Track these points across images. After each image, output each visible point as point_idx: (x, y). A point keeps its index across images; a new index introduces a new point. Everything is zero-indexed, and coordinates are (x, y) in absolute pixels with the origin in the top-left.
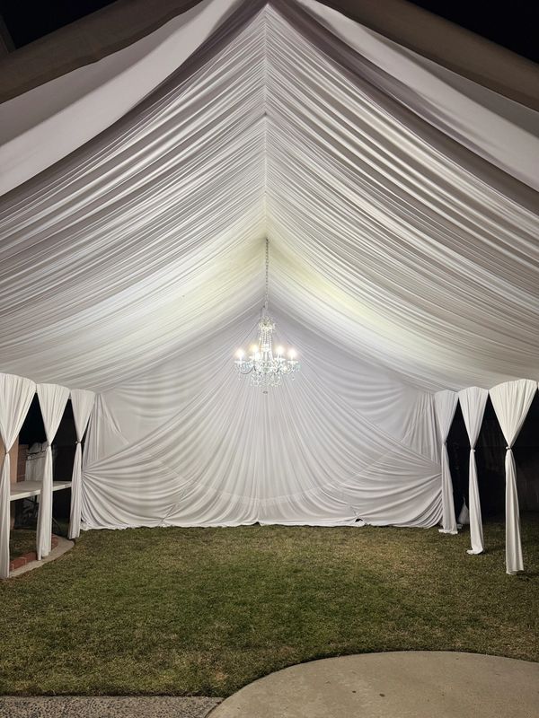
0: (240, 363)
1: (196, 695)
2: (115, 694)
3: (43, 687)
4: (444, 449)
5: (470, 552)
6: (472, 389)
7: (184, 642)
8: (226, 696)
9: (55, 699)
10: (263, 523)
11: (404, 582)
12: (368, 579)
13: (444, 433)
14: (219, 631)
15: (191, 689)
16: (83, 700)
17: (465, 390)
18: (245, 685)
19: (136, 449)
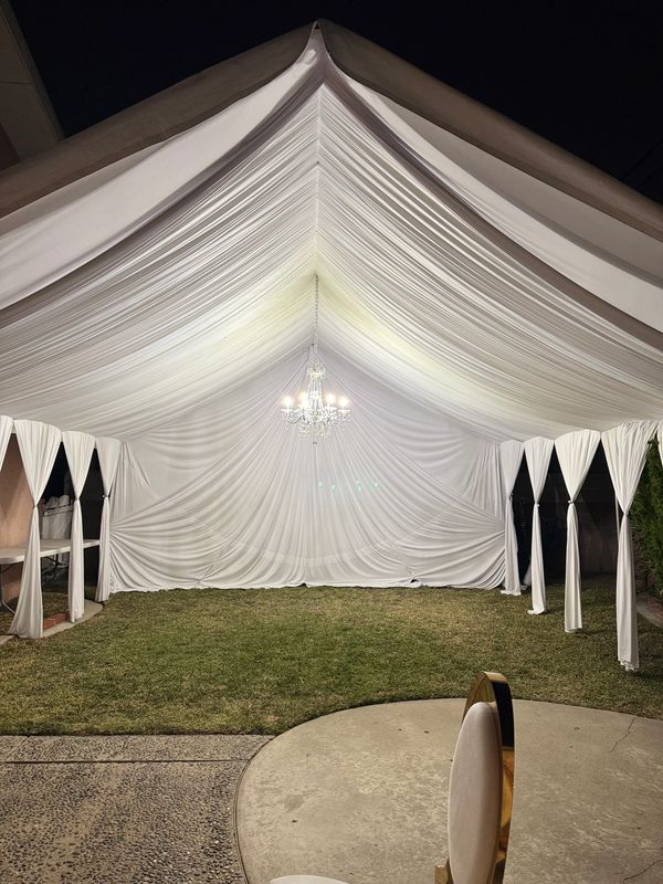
0: (287, 411)
1: (249, 733)
2: (171, 733)
3: (101, 727)
4: (509, 504)
5: (530, 612)
6: (537, 439)
7: (233, 690)
8: (277, 734)
9: (113, 738)
10: (310, 584)
11: (458, 639)
12: (421, 637)
13: (509, 486)
14: (268, 682)
15: (243, 729)
16: (140, 739)
17: (531, 441)
18: (295, 725)
19: (168, 504)
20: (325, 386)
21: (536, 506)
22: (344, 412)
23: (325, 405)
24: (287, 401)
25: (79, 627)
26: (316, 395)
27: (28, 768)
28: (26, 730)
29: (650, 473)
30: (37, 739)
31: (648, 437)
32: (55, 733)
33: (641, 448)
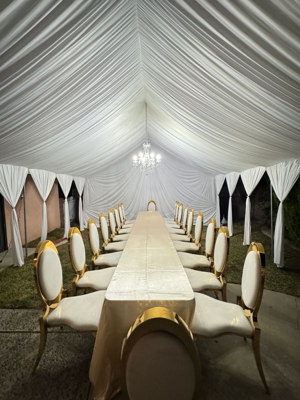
0: (136, 162)
4: (218, 197)
6: (232, 173)
13: (218, 191)
17: (229, 174)
21: (230, 198)
22: (158, 161)
24: (135, 158)
26: (147, 155)
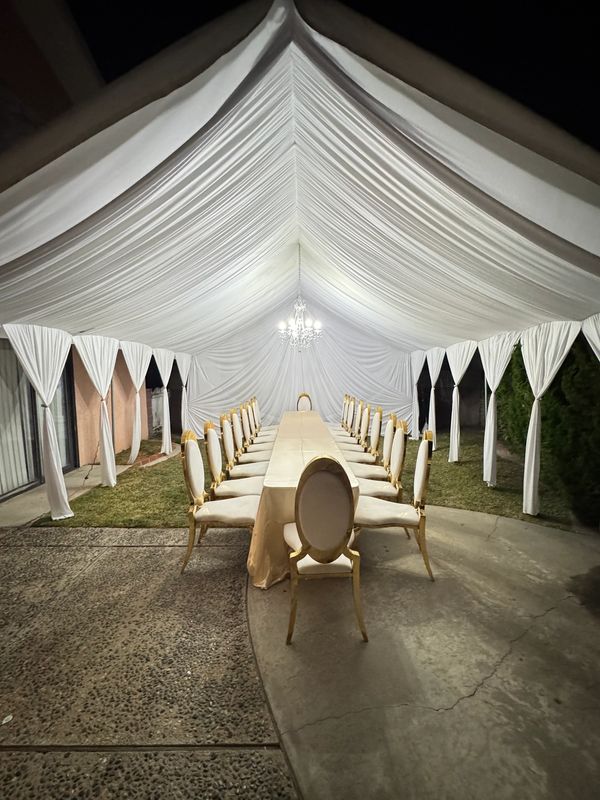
0: (282, 332)
4: (415, 388)
6: (435, 349)
17: (431, 350)
19: (218, 391)
20: (305, 314)
21: (433, 389)
22: (318, 332)
23: (305, 327)
24: (282, 326)
25: (170, 460)
26: (300, 321)
27: (124, 550)
28: (128, 525)
29: (513, 366)
30: (133, 530)
31: (514, 341)
32: (144, 527)
33: (509, 349)
